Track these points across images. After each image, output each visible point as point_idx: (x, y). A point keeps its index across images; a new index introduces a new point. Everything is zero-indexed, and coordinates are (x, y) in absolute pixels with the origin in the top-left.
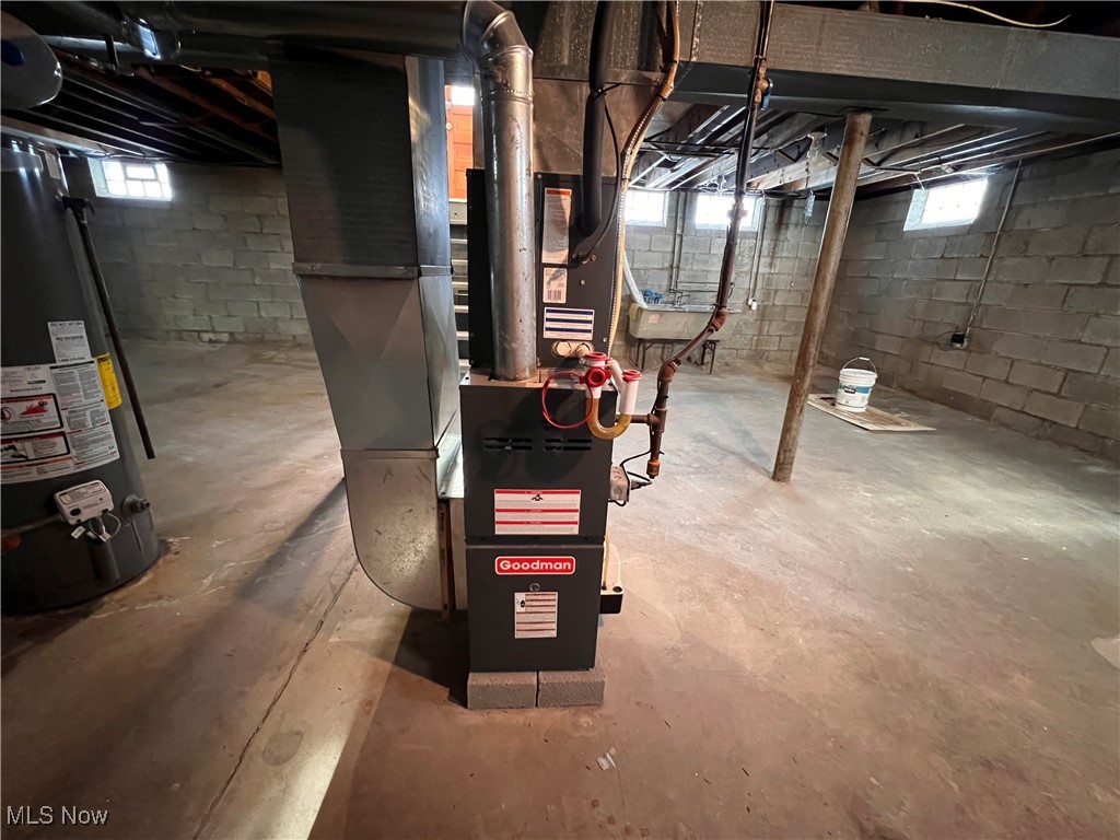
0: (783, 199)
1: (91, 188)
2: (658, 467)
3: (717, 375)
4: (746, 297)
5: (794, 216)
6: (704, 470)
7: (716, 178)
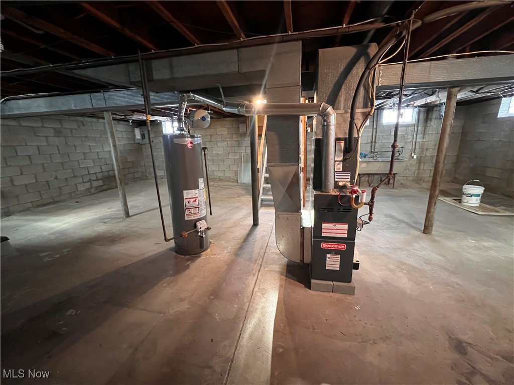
0: (429, 109)
1: (162, 131)
2: (372, 218)
3: (396, 189)
4: (410, 153)
5: (435, 115)
6: (390, 228)
7: (392, 104)
